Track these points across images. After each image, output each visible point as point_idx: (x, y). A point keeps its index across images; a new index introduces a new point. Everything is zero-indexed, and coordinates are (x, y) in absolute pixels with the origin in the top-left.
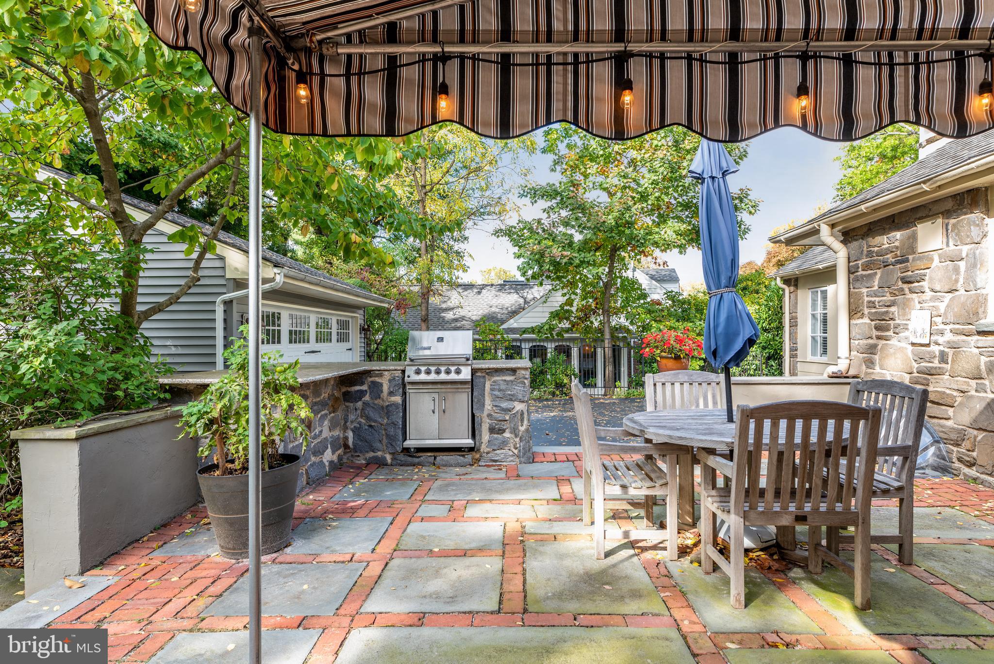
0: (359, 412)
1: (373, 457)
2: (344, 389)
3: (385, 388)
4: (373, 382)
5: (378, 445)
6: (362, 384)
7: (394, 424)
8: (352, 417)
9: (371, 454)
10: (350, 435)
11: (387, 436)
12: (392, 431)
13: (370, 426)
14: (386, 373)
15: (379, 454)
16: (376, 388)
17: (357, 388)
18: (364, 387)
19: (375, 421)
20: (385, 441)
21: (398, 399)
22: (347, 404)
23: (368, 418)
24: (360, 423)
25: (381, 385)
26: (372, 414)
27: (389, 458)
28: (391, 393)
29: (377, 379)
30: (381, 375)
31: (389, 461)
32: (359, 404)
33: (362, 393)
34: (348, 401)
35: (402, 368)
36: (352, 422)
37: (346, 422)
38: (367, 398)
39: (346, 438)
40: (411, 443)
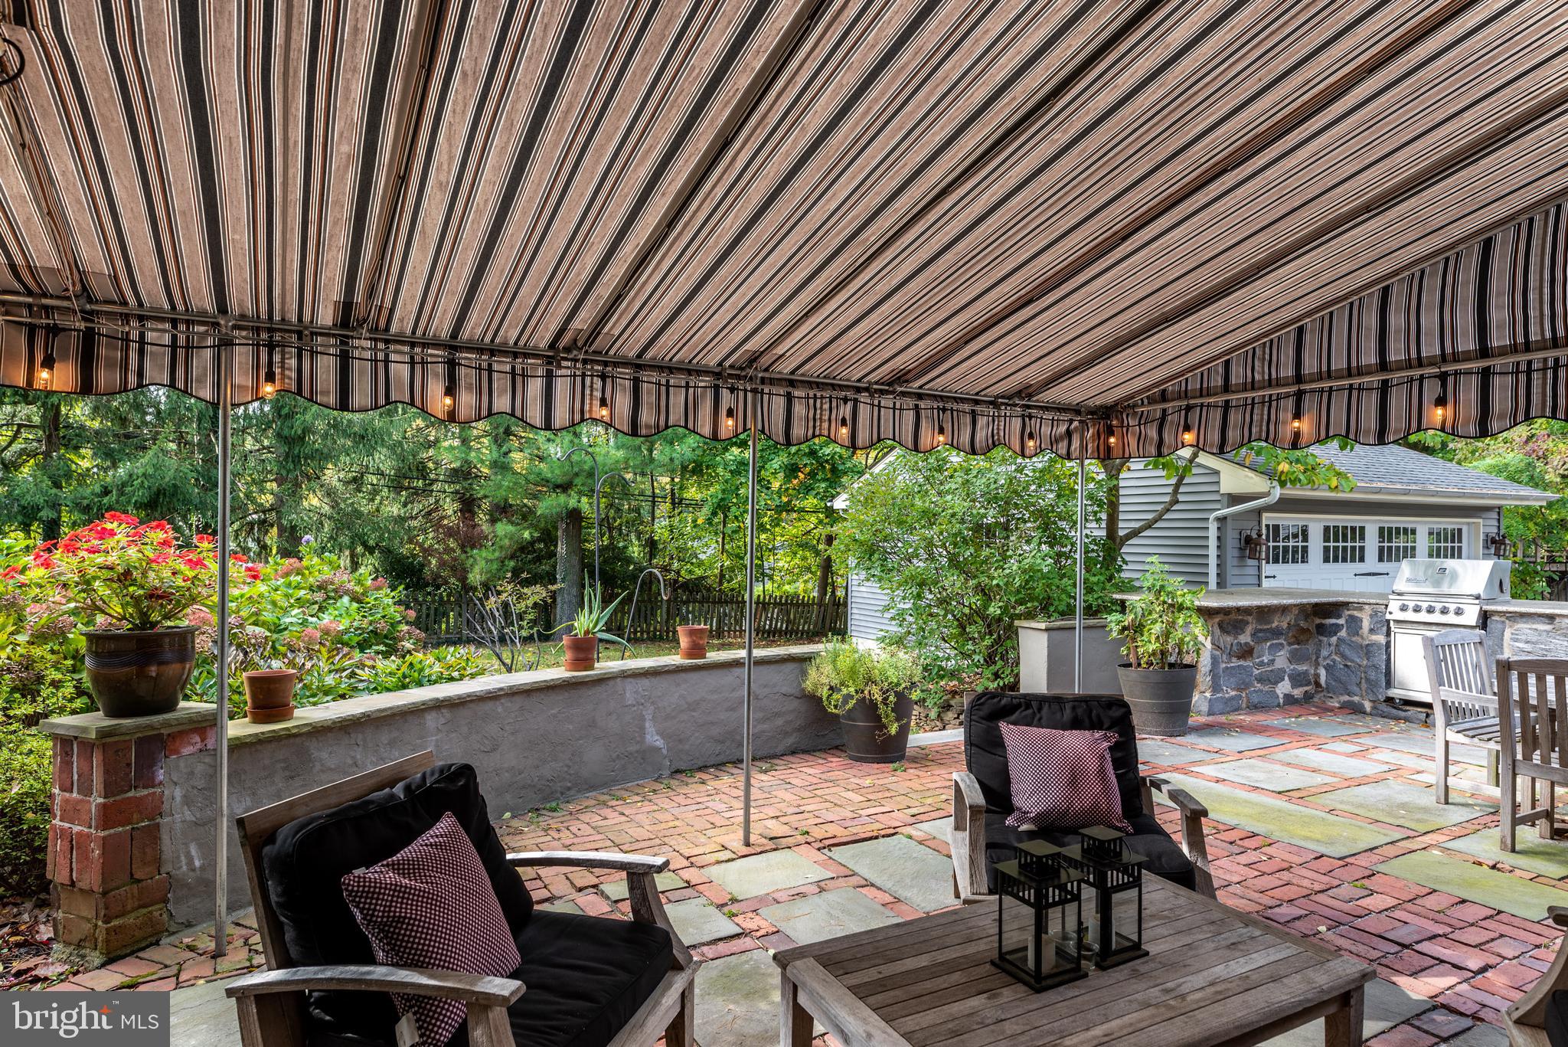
0: (1332, 648)
1: (1348, 701)
2: (1318, 621)
3: (1366, 624)
4: (1351, 616)
5: (1355, 689)
6: (1339, 617)
7: (1376, 667)
8: (1324, 653)
9: (1346, 698)
10: (1323, 672)
11: (1367, 680)
12: (1372, 675)
13: (1346, 666)
14: (1367, 607)
15: (1356, 699)
16: (1354, 623)
17: (1333, 621)
18: (1341, 621)
19: (1352, 661)
20: (1364, 685)
21: (1381, 639)
22: (1321, 638)
23: (1343, 656)
24: (1334, 661)
25: (1361, 620)
26: (1347, 652)
27: (1368, 706)
28: (1372, 631)
29: (1356, 613)
30: (1361, 609)
31: (1368, 709)
32: (1334, 640)
33: (1339, 627)
34: (1322, 635)
35: (1385, 602)
36: (1325, 658)
37: (1318, 657)
38: (1343, 633)
39: (1317, 676)
40: (1395, 693)
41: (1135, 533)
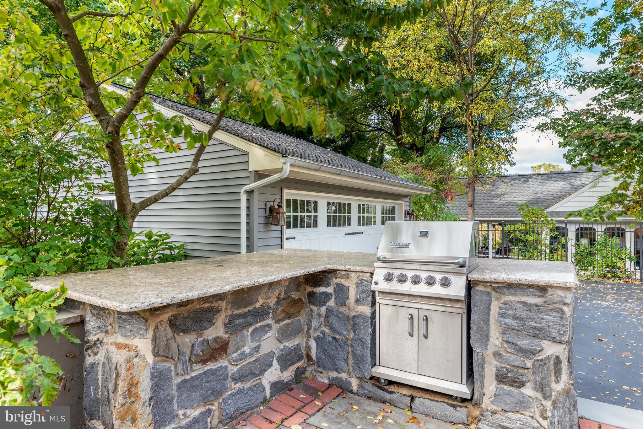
0: (322, 319)
1: (337, 378)
2: (309, 289)
3: (352, 294)
4: (338, 284)
5: (344, 364)
6: (328, 285)
7: (361, 341)
8: (315, 324)
9: (334, 374)
10: (313, 344)
11: (354, 354)
12: (359, 349)
13: (334, 338)
14: (353, 275)
15: (344, 376)
16: (341, 290)
17: (322, 289)
18: (330, 290)
19: (340, 334)
20: (351, 361)
21: (366, 310)
22: (312, 307)
23: (332, 329)
24: (323, 333)
25: (348, 290)
26: (336, 325)
27: (354, 383)
28: (357, 301)
29: (343, 281)
30: (347, 277)
31: (355, 388)
32: (323, 309)
33: (327, 296)
34: (313, 304)
35: (370, 270)
36: (315, 330)
37: (309, 329)
38: (331, 303)
39: (308, 348)
40: (381, 371)
41: (145, 204)
